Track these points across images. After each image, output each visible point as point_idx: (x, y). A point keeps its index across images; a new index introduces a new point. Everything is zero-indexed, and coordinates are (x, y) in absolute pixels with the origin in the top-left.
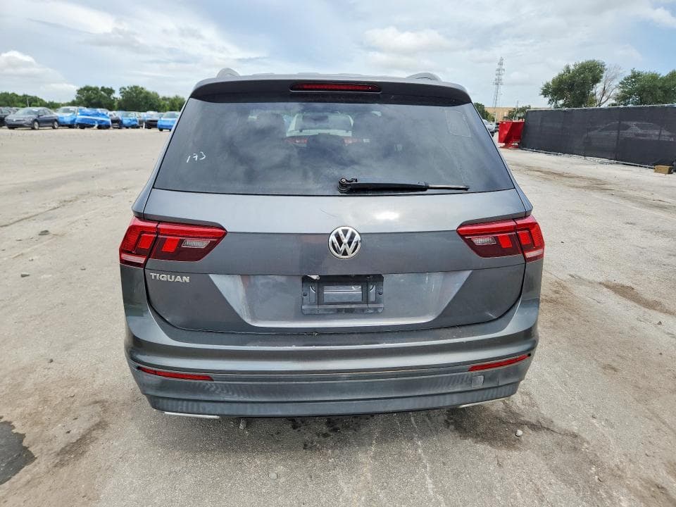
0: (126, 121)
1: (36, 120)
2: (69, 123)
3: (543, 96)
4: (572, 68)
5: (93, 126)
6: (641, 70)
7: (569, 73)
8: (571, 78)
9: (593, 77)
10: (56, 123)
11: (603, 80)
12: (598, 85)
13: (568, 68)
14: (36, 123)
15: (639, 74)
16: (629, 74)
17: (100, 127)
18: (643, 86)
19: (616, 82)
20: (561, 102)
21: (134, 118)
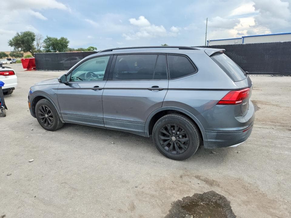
3: (10, 46)
4: (20, 34)
6: (50, 37)
7: (19, 36)
8: (22, 38)
9: (32, 38)
11: (36, 39)
12: (34, 41)
13: (18, 34)
15: (50, 38)
16: (46, 38)
18: (53, 43)
19: (42, 41)
20: (20, 49)
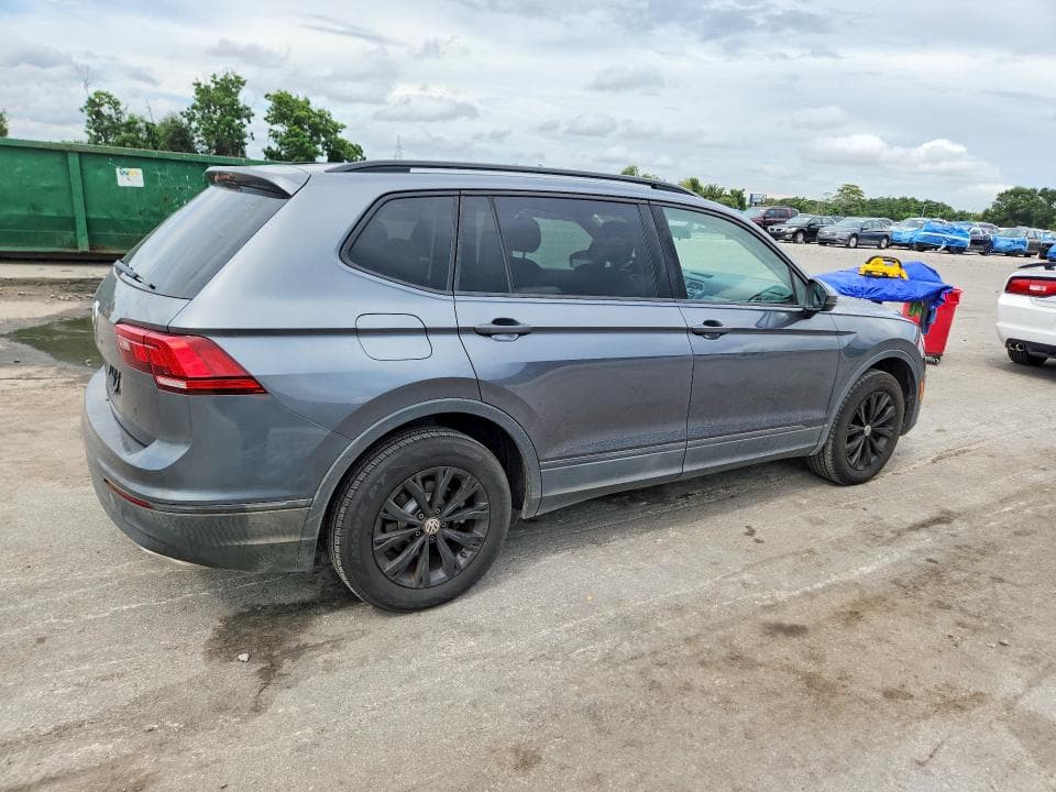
0: (1002, 243)
1: (855, 235)
2: (907, 242)
5: (936, 248)
10: (885, 241)
14: (854, 239)
17: (949, 249)
21: (1021, 239)
